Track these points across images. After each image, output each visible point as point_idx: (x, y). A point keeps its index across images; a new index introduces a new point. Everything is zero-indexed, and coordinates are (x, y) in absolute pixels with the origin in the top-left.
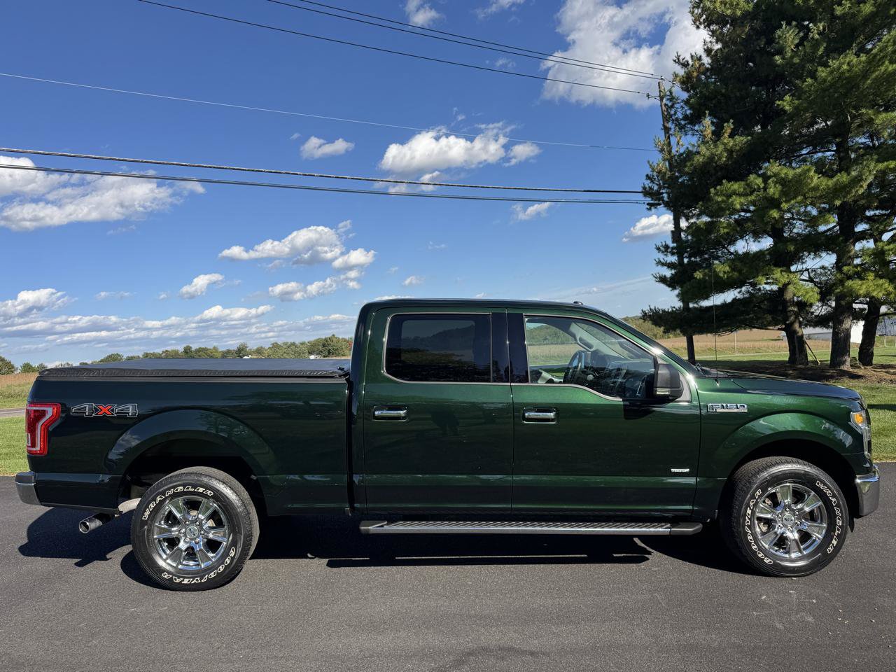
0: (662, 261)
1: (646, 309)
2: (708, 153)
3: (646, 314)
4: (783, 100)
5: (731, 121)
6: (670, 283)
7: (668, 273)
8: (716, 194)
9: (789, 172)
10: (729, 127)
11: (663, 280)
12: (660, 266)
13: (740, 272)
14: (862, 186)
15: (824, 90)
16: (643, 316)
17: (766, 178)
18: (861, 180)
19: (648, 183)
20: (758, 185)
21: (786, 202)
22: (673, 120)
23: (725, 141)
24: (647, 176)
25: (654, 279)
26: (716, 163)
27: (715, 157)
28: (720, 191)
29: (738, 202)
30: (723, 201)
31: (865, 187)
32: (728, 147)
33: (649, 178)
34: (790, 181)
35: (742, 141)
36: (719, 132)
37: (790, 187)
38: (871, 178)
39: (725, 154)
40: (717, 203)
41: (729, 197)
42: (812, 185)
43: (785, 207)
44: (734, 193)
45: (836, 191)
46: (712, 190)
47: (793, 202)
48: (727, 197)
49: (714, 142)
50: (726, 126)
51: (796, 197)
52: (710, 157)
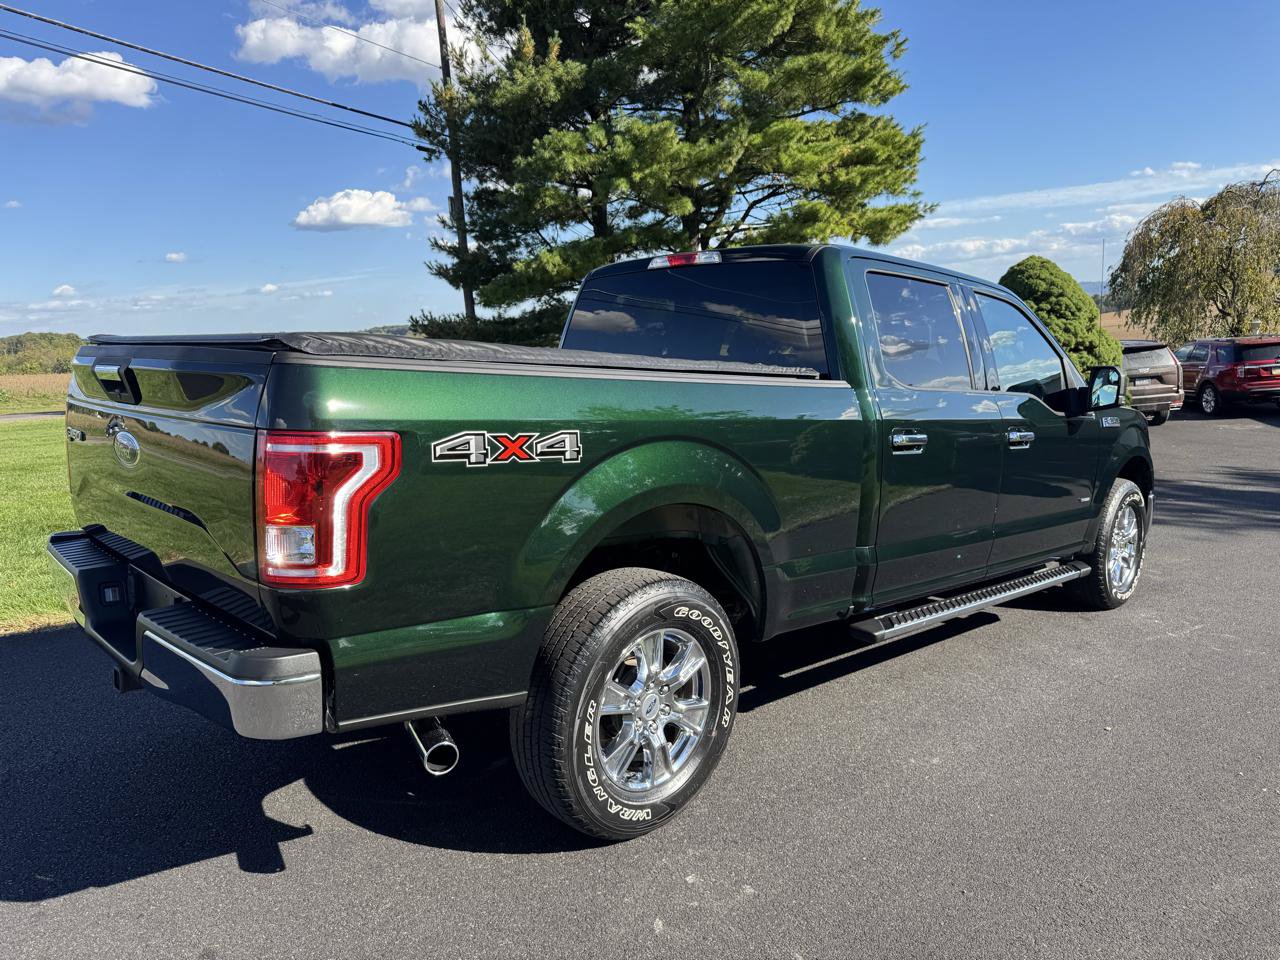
0: (440, 242)
1: (417, 315)
2: (527, 82)
3: (417, 322)
4: (634, 22)
5: (557, 32)
6: (454, 277)
7: (449, 261)
8: (543, 146)
9: (642, 128)
10: (555, 44)
11: (441, 272)
12: (436, 250)
13: (573, 264)
14: (730, 162)
15: (687, 18)
16: (413, 325)
17: (610, 133)
18: (729, 154)
19: (423, 118)
20: (599, 140)
21: (640, 170)
22: (474, 15)
23: (552, 64)
24: (420, 102)
25: (428, 270)
26: (541, 99)
27: (538, 89)
28: (547, 142)
29: (570, 162)
30: (551, 158)
31: (734, 164)
32: (556, 74)
33: (423, 107)
34: (645, 141)
35: (576, 68)
36: (542, 50)
37: (645, 149)
38: (742, 152)
39: (553, 86)
40: (542, 159)
41: (559, 152)
42: (672, 151)
43: (637, 176)
44: (565, 147)
45: (699, 165)
46: (537, 141)
47: (647, 171)
48: (556, 152)
49: (536, 65)
50: (550, 40)
51: (652, 165)
52: (531, 88)
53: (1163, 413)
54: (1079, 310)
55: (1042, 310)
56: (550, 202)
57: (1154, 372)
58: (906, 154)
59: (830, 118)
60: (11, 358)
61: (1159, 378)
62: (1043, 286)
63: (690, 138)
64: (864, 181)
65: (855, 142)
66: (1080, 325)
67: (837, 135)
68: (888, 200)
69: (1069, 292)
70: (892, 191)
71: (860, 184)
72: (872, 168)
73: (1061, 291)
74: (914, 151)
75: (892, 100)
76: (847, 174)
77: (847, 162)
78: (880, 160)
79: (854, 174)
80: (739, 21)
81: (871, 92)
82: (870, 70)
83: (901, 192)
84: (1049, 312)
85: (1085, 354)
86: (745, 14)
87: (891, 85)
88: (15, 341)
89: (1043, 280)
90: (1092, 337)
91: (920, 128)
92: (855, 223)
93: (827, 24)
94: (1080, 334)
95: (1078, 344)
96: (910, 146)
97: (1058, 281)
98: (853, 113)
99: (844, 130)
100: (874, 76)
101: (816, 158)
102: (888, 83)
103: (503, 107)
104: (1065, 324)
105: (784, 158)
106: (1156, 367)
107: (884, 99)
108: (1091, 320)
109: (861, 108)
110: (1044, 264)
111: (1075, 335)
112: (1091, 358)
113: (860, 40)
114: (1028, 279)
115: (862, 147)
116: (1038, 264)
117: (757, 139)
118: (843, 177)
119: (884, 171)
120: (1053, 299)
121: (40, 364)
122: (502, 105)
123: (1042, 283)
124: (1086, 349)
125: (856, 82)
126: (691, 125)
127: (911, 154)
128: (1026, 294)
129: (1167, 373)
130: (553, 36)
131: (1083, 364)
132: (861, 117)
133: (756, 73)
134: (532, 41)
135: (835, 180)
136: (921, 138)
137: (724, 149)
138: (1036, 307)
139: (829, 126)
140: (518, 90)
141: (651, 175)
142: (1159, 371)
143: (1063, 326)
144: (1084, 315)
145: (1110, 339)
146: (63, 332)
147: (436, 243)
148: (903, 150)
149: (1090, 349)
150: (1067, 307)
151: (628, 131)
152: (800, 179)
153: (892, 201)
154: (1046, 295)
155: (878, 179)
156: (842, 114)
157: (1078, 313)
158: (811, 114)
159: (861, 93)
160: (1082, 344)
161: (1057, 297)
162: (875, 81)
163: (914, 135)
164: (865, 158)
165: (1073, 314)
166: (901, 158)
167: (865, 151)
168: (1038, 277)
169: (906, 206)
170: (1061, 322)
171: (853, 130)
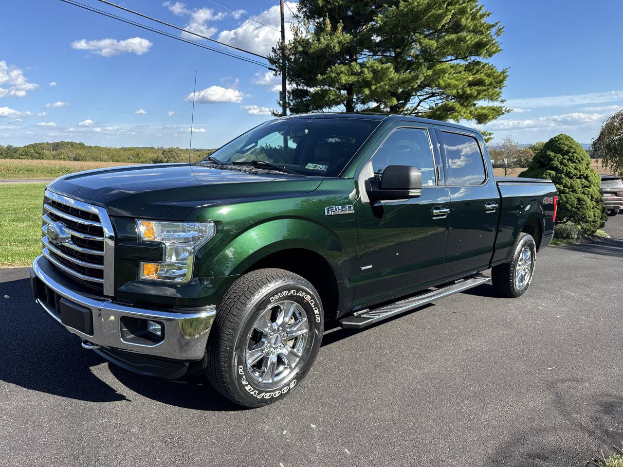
2: (326, 43)
4: (377, 17)
5: (341, 21)
8: (331, 71)
9: (378, 66)
10: (340, 26)
14: (417, 82)
15: (401, 15)
17: (363, 67)
18: (417, 79)
19: (272, 54)
20: (357, 69)
21: (375, 84)
23: (338, 35)
24: (273, 48)
26: (331, 50)
27: (331, 46)
28: (334, 70)
29: (344, 79)
30: (335, 77)
31: (419, 83)
32: (340, 39)
33: (274, 50)
34: (379, 71)
35: (348, 37)
36: (334, 28)
37: (378, 75)
38: (423, 79)
39: (337, 45)
40: (330, 77)
41: (339, 74)
42: (391, 77)
43: (373, 87)
44: (342, 72)
45: (402, 83)
46: (329, 69)
47: (378, 85)
48: (337, 74)
49: (331, 35)
50: (338, 25)
51: (380, 82)
52: (328, 45)
53: (616, 210)
54: (582, 160)
55: (565, 159)
56: (332, 97)
57: (613, 190)
58: (499, 82)
59: (463, 62)
60: (54, 153)
61: (616, 194)
62: (566, 148)
63: (397, 70)
64: (479, 94)
65: (474, 74)
66: (582, 167)
67: (465, 70)
68: (489, 103)
69: (578, 151)
70: (491, 98)
71: (476, 95)
72: (483, 88)
73: (574, 151)
74: (503, 80)
75: (494, 56)
76: (470, 90)
77: (471, 84)
78: (486, 84)
79: (474, 91)
80: (426, 17)
81: (485, 51)
82: (486, 41)
83: (495, 100)
84: (568, 160)
85: (584, 180)
86: (429, 14)
87: (494, 49)
88: (56, 145)
89: (567, 145)
90: (588, 172)
91: (506, 69)
92: (473, 113)
93: (467, 19)
94: (582, 171)
95: (580, 175)
96: (501, 78)
97: (574, 146)
98: (474, 61)
99: (468, 68)
100: (488, 45)
101: (457, 83)
102: (493, 48)
103: (314, 53)
104: (575, 166)
105: (441, 82)
106: (614, 188)
107: (490, 56)
108: (587, 165)
109: (478, 59)
110: (567, 138)
111: (580, 171)
112: (586, 182)
113: (481, 27)
114: (559, 144)
115: (478, 77)
116: (564, 138)
117: (430, 72)
118: (468, 92)
119: (488, 89)
120: (570, 154)
121: (68, 156)
122: (313, 52)
123: (566, 147)
124: (584, 178)
125: (478, 47)
126: (398, 63)
127: (501, 81)
128: (558, 152)
129: (619, 191)
130: (339, 22)
131: (582, 184)
132: (478, 63)
133: (430, 41)
134: (330, 25)
135: (464, 92)
136: (506, 74)
137: (415, 76)
138: (562, 157)
139: (462, 66)
140: (322, 46)
141: (380, 87)
142: (616, 190)
143: (574, 167)
144: (584, 162)
145: (596, 174)
146: (78, 142)
147: (274, 112)
148: (498, 79)
149: (586, 178)
150: (577, 158)
151: (372, 66)
152: (448, 91)
153: (491, 104)
154: (567, 152)
155: (485, 93)
156: (469, 61)
157: (581, 161)
158: (455, 61)
159: (479, 52)
160: (583, 175)
161: (572, 153)
162: (488, 47)
163: (503, 72)
164: (480, 83)
165: (579, 161)
166: (497, 83)
167: (480, 79)
168: (564, 144)
169: (497, 107)
170: (573, 165)
171: (473, 69)
